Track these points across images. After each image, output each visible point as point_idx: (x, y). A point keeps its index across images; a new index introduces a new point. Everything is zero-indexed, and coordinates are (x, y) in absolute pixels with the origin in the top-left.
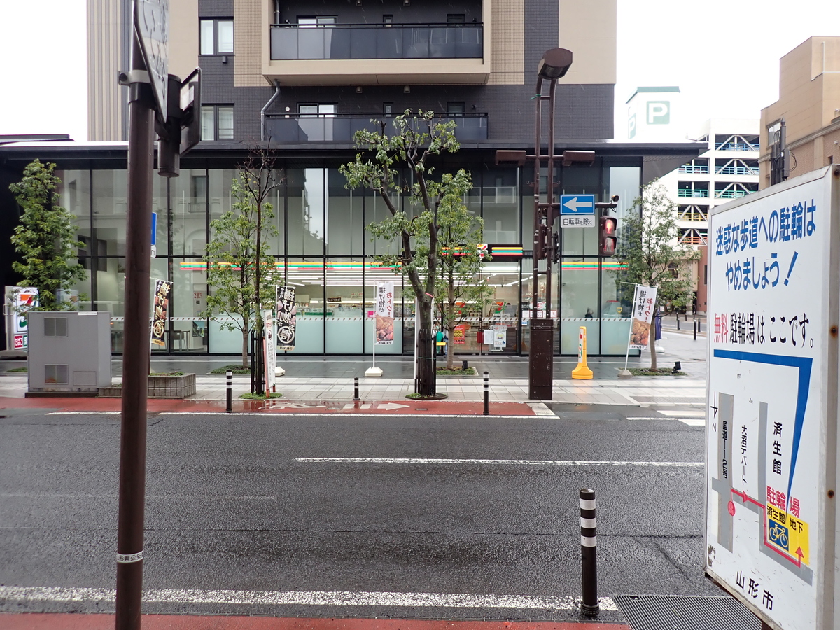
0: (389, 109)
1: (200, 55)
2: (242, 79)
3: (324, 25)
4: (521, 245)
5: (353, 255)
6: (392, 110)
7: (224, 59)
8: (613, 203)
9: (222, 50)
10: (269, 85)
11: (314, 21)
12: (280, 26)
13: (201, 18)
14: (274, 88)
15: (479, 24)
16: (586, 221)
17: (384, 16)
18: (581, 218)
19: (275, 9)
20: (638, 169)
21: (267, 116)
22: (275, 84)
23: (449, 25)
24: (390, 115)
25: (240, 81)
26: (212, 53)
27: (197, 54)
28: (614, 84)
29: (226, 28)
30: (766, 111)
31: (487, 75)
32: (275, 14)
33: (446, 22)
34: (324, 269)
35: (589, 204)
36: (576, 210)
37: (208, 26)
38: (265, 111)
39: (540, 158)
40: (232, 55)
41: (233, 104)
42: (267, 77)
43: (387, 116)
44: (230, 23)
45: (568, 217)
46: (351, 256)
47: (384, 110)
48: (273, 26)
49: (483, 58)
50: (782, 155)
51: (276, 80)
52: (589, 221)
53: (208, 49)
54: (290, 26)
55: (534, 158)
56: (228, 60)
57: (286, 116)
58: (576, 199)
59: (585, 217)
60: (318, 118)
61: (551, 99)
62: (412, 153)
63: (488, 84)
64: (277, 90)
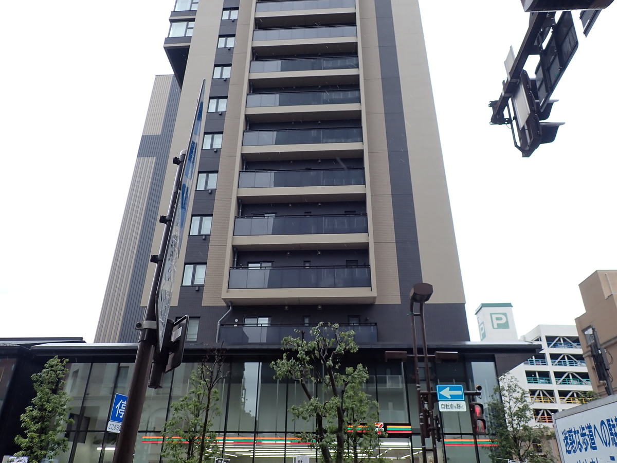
0: (307, 321)
1: (182, 286)
2: (208, 300)
3: (265, 267)
4: (409, 424)
5: (277, 431)
6: (309, 321)
7: (197, 289)
8: (478, 391)
9: (196, 283)
10: (225, 305)
11: (259, 265)
12: (236, 268)
13: (186, 264)
14: (228, 307)
15: (367, 266)
16: (458, 406)
17: (304, 261)
18: (455, 403)
19: (234, 258)
20: (492, 364)
21: (222, 325)
22: (230, 304)
23: (347, 266)
24: (308, 325)
25: (205, 302)
26: (189, 284)
27: (180, 285)
28: (465, 304)
29: (201, 270)
30: (578, 320)
31: (375, 298)
32: (234, 261)
33: (345, 264)
34: (254, 443)
35: (459, 393)
36: (450, 398)
37: (190, 268)
38: (220, 322)
39: (418, 357)
40: (203, 286)
41: (199, 318)
42: (225, 300)
43: (306, 325)
44: (204, 266)
45: (444, 403)
46: (276, 432)
47: (303, 321)
48: (232, 268)
49: (371, 287)
50: (600, 352)
51: (230, 301)
52: (461, 406)
53: (187, 282)
54: (243, 268)
55: (413, 357)
56: (200, 289)
57: (235, 325)
58: (448, 388)
59: (458, 402)
60: (257, 326)
61: (421, 315)
62: (324, 353)
63: (376, 303)
64: (230, 308)
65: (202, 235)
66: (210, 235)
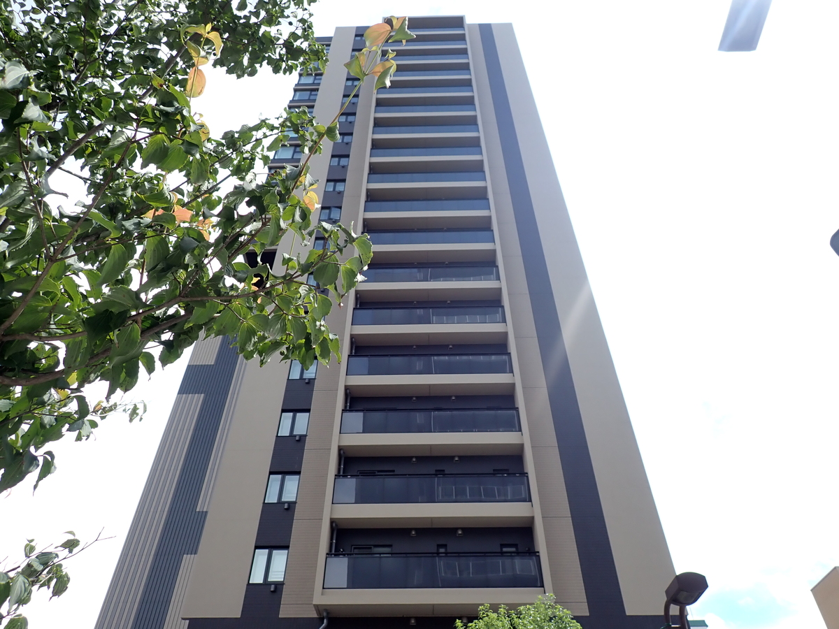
1: (249, 584)
2: (288, 608)
3: (380, 554)
7: (272, 588)
9: (271, 578)
10: (316, 616)
12: (336, 555)
13: (257, 547)
14: (321, 619)
17: (438, 545)
19: (331, 539)
22: (325, 615)
23: (502, 554)
25: (285, 612)
26: (261, 581)
27: (246, 583)
29: (280, 558)
32: (331, 544)
33: (499, 551)
37: (262, 555)
40: (282, 584)
42: (317, 607)
44: (286, 552)
48: (329, 554)
49: (543, 587)
51: (326, 610)
53: (257, 578)
54: (344, 555)
64: (325, 621)
65: (285, 503)
66: (295, 503)
